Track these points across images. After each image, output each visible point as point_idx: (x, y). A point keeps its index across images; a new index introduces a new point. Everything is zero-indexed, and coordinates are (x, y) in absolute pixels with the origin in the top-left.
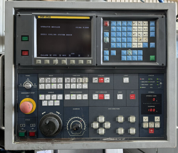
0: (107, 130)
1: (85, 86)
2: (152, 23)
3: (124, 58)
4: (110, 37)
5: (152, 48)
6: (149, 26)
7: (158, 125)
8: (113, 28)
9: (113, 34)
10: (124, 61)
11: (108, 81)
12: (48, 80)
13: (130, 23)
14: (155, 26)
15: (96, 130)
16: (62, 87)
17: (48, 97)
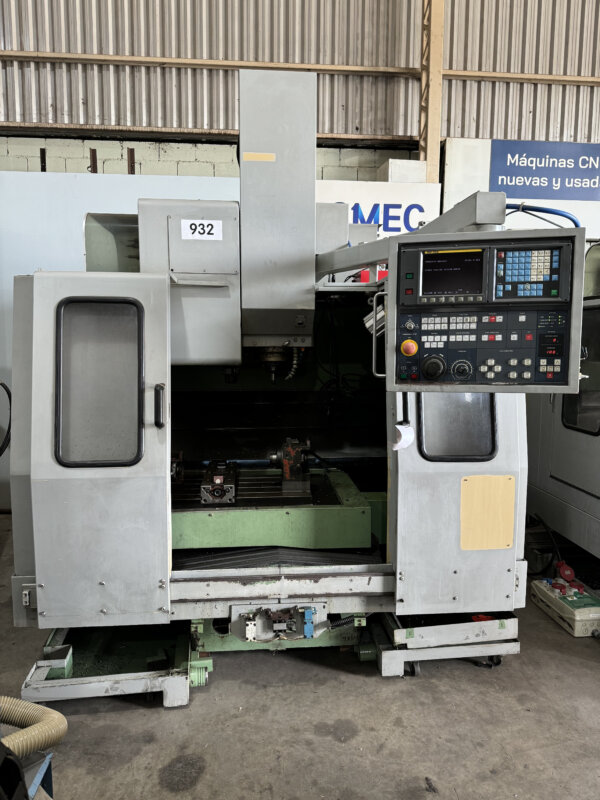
0: (496, 374)
1: (474, 326)
2: (556, 253)
3: (521, 293)
4: (505, 270)
5: (555, 281)
6: (552, 257)
7: (558, 369)
8: (509, 260)
9: (509, 266)
10: (521, 297)
11: (501, 320)
12: (431, 319)
13: (529, 253)
14: (560, 256)
15: (484, 374)
16: (446, 328)
17: (431, 338)
